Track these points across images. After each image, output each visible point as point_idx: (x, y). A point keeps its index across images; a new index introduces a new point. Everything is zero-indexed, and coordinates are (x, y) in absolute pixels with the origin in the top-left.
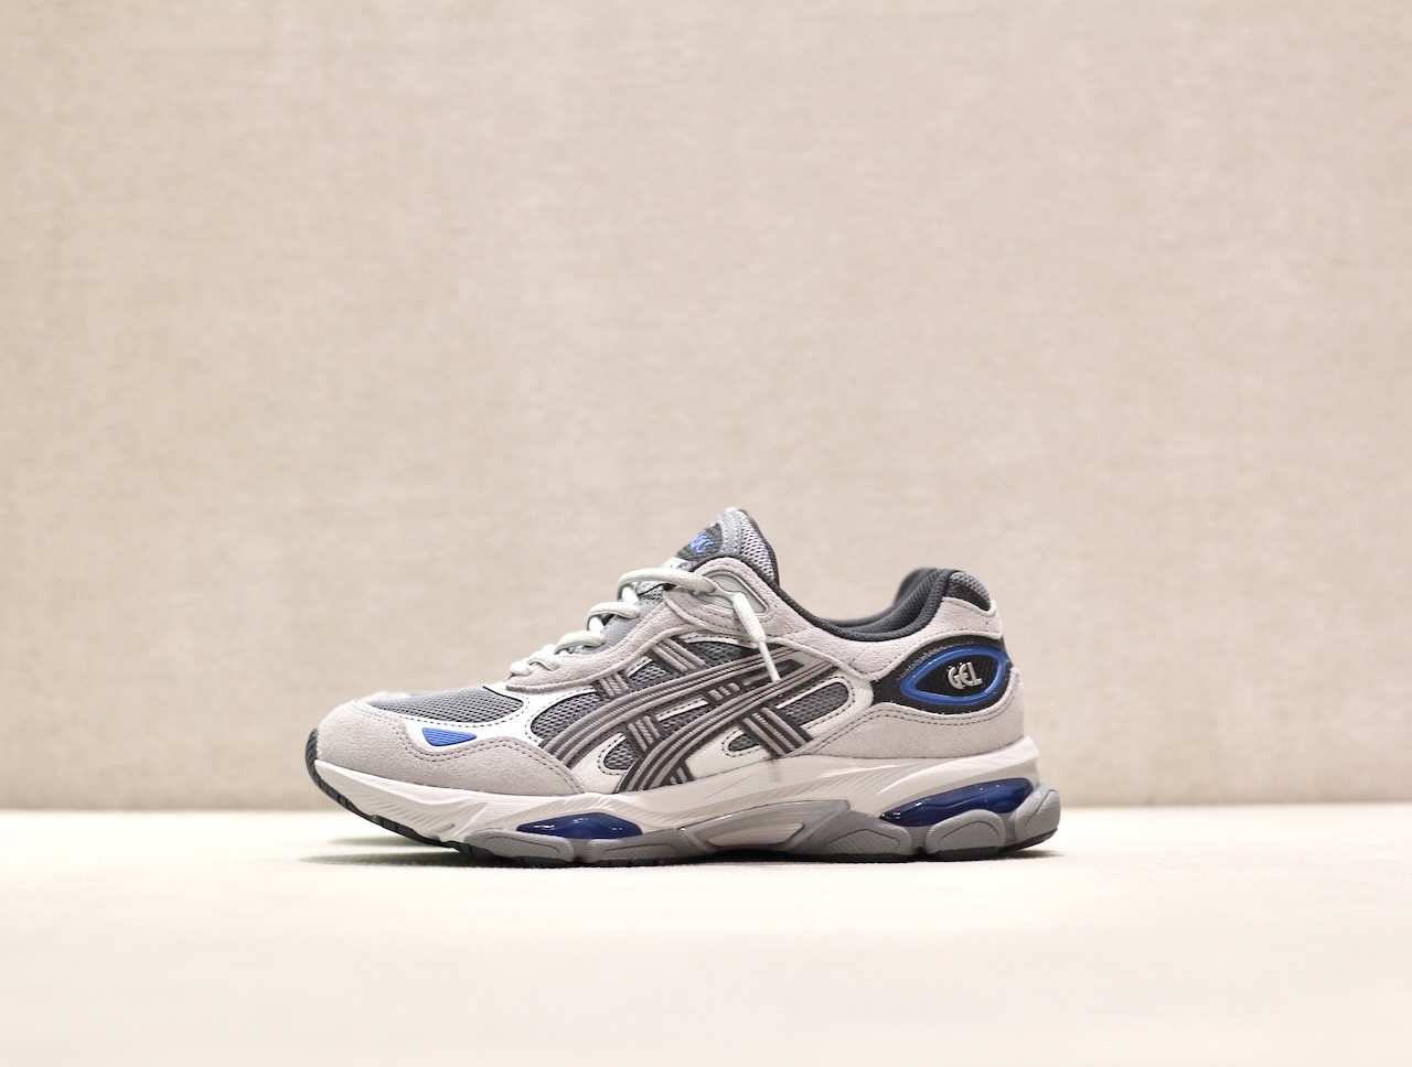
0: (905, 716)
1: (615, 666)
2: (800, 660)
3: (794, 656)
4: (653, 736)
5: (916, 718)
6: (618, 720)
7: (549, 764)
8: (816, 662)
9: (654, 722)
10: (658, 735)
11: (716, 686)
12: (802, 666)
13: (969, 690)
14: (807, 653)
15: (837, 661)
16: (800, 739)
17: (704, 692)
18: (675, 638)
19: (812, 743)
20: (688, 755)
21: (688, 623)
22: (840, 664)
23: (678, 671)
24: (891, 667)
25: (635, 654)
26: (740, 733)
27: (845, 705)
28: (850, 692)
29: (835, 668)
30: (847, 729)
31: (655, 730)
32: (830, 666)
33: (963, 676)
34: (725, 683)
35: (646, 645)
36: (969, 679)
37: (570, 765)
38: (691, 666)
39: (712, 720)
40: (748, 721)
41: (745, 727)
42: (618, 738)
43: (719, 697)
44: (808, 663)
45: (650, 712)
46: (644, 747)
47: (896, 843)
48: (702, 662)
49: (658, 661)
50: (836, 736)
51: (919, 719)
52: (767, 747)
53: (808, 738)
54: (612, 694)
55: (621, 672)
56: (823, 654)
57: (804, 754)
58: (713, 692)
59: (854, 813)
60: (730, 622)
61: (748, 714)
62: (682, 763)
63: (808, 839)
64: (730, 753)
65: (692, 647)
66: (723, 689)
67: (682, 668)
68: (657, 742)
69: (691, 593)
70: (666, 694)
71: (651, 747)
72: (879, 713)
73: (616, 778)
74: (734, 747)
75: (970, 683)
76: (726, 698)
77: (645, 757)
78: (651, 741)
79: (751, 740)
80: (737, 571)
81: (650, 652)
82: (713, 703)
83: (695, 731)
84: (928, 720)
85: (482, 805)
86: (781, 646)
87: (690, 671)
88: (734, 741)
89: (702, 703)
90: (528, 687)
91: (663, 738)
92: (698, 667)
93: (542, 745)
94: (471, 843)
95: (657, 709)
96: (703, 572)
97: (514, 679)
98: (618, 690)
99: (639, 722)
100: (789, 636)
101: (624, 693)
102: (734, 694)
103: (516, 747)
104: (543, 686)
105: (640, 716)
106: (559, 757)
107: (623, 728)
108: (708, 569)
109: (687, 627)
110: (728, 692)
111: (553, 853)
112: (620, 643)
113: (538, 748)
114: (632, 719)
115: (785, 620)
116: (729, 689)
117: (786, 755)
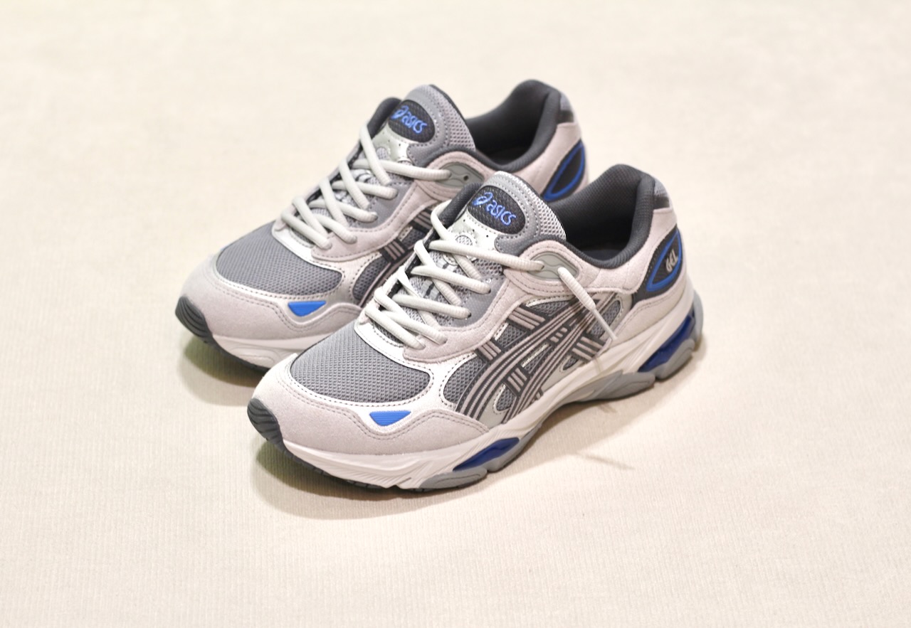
0: (650, 306)
1: (488, 337)
4: (523, 380)
6: (501, 376)
7: (467, 423)
8: (606, 295)
9: (522, 369)
10: (525, 378)
11: (553, 334)
12: (599, 301)
14: (603, 292)
15: (616, 290)
16: (600, 347)
17: (547, 340)
18: (522, 306)
19: (605, 346)
20: (542, 385)
21: (529, 293)
22: (619, 290)
23: (529, 330)
24: (643, 278)
25: (499, 324)
26: (569, 359)
27: (619, 314)
28: (622, 304)
29: (616, 294)
31: (523, 376)
32: (613, 294)
34: (558, 330)
35: (504, 316)
37: (478, 418)
38: (537, 324)
39: (555, 357)
40: (575, 350)
41: (571, 353)
42: (503, 388)
43: (556, 340)
44: (603, 298)
45: (518, 365)
46: (519, 389)
48: (542, 320)
49: (514, 325)
51: (656, 303)
52: (582, 359)
53: (603, 344)
54: (491, 358)
55: (492, 340)
56: (610, 289)
58: (553, 338)
59: (626, 375)
61: (575, 345)
62: (539, 390)
64: (563, 373)
65: (531, 310)
67: (532, 327)
68: (526, 383)
69: (528, 272)
70: (525, 349)
71: (523, 388)
72: (638, 311)
73: (503, 413)
74: (565, 368)
75: (674, 264)
76: (561, 340)
77: (520, 396)
78: (522, 384)
79: (574, 359)
80: (557, 251)
81: (508, 320)
82: (554, 346)
83: (546, 368)
84: (660, 302)
85: (428, 463)
87: (537, 328)
88: (566, 364)
89: (544, 347)
90: (427, 360)
91: (529, 380)
92: (542, 324)
93: (458, 410)
94: (424, 487)
95: (522, 361)
96: (532, 255)
97: (408, 351)
98: (495, 354)
99: (513, 375)
100: (590, 285)
101: (499, 355)
102: (565, 335)
103: (442, 415)
104: (440, 359)
105: (513, 370)
106: (472, 416)
107: (505, 380)
108: (536, 253)
109: (527, 297)
110: (560, 335)
111: (476, 478)
112: (485, 316)
113: (457, 413)
114: (509, 374)
115: (589, 275)
116: (562, 333)
117: (592, 359)
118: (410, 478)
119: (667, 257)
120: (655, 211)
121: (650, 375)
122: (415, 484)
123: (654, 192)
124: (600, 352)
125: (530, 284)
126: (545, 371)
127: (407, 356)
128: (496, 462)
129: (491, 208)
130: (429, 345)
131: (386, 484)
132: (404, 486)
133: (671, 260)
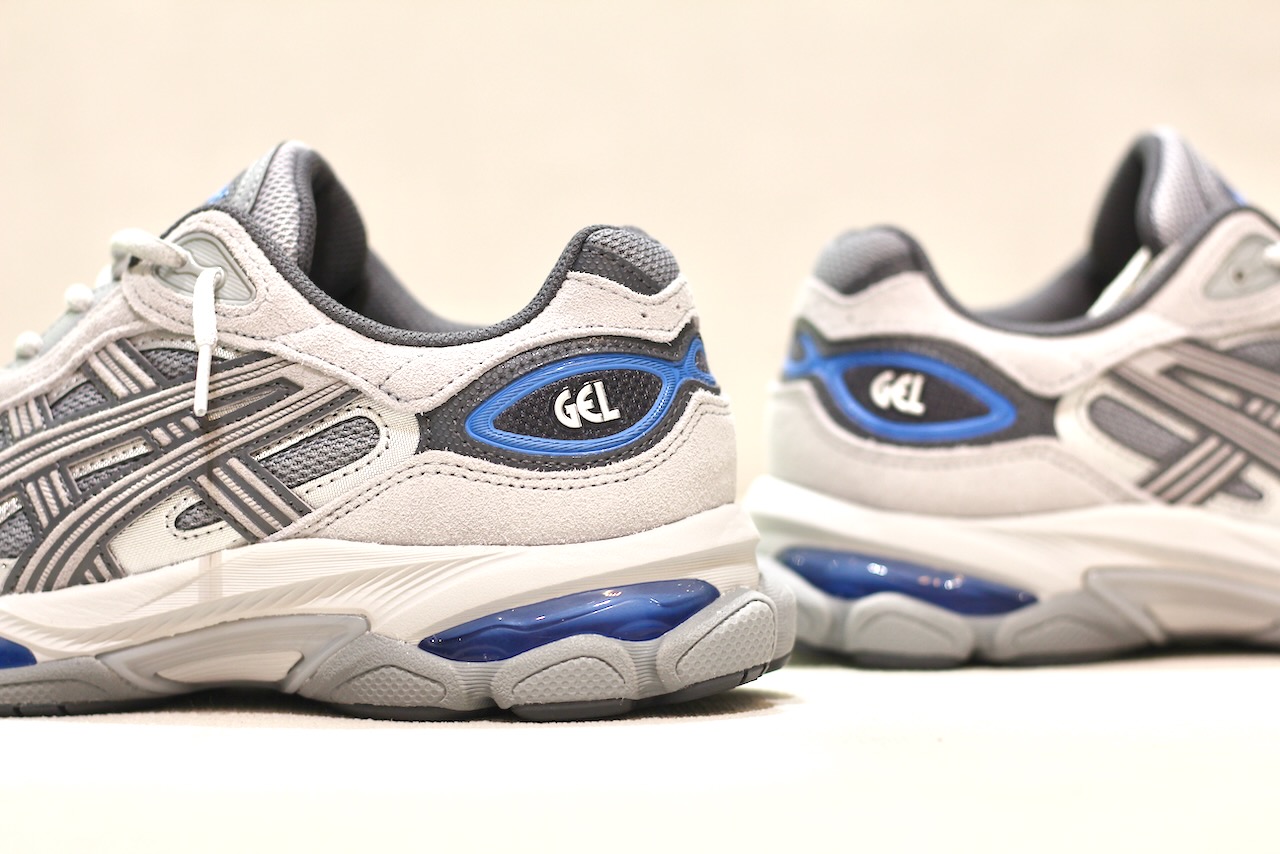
0: (468, 474)
2: (298, 380)
3: (286, 372)
4: (59, 502)
5: (487, 477)
6: (17, 476)
8: (322, 382)
9: (65, 479)
10: (66, 502)
11: (162, 422)
12: (300, 388)
13: (588, 429)
14: (309, 368)
15: (357, 381)
16: (288, 511)
17: (143, 432)
18: (120, 343)
19: (309, 517)
20: (109, 534)
21: (143, 320)
22: (364, 386)
23: (115, 396)
24: (451, 390)
25: (63, 369)
26: (194, 500)
27: (374, 453)
28: (383, 431)
29: (355, 392)
30: (370, 494)
31: (63, 494)
32: (347, 388)
33: (583, 405)
34: (176, 418)
35: (78, 355)
36: (596, 409)
38: (135, 389)
39: (150, 479)
40: (204, 481)
41: (199, 490)
42: (12, 505)
43: (165, 439)
44: (310, 383)
45: (63, 465)
46: (44, 520)
47: (442, 690)
48: (149, 382)
49: (94, 380)
50: (349, 506)
51: (493, 479)
52: (234, 523)
53: (303, 511)
54: (17, 433)
56: (336, 370)
57: (297, 536)
58: (158, 433)
59: (378, 636)
61: (205, 470)
62: (102, 548)
63: (311, 677)
64: (178, 532)
65: (143, 358)
66: (172, 427)
67: (122, 392)
68: (65, 513)
69: (157, 270)
71: (54, 522)
72: (424, 468)
74: (184, 523)
75: (595, 418)
76: (176, 442)
77: (44, 537)
78: (55, 511)
79: (209, 512)
81: (83, 365)
82: (157, 450)
83: (122, 497)
84: (508, 481)
86: (267, 355)
87: (131, 397)
88: (185, 514)
89: (142, 449)
91: (74, 507)
92: (145, 392)
95: (73, 458)
98: (27, 428)
99: (42, 482)
100: (284, 339)
101: (34, 432)
102: (189, 436)
105: (46, 472)
107: (19, 488)
110: (179, 433)
114: (34, 477)
115: (280, 312)
116: (183, 427)
117: (268, 538)
120: (570, 274)
124: (293, 529)
125: (147, 297)
126: (116, 500)
133: (585, 404)
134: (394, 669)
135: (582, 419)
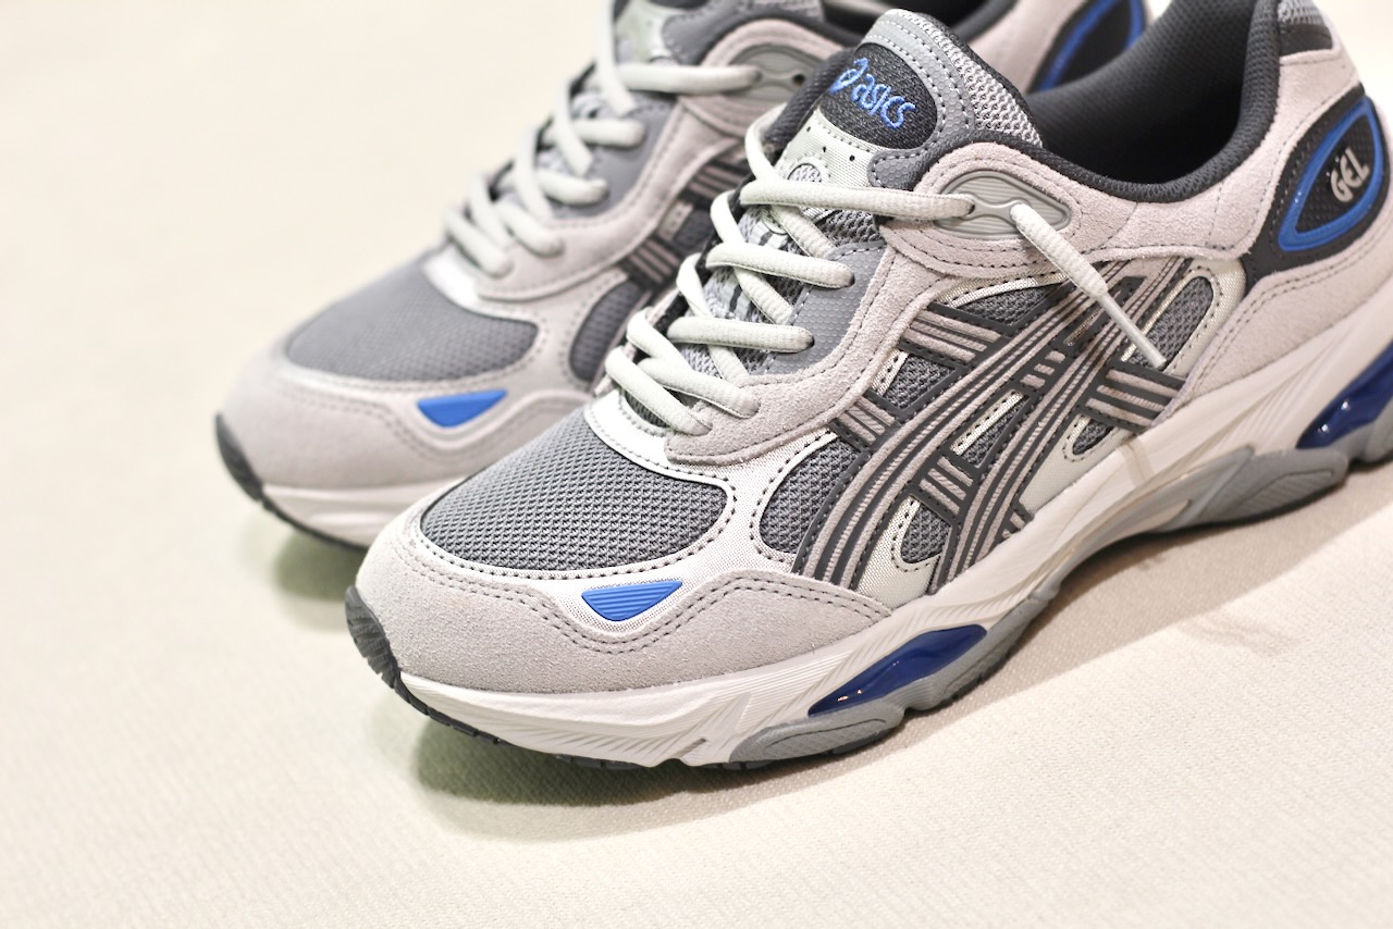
0: (1298, 284)
1: (858, 388)
2: (1141, 273)
3: (1128, 271)
4: (961, 485)
5: (1311, 279)
6: (902, 480)
7: (824, 597)
8: (1162, 265)
9: (956, 460)
10: (969, 482)
11: (1028, 368)
12: (1144, 279)
13: (1358, 195)
14: (1145, 259)
15: (1187, 251)
16: (1168, 391)
17: (1015, 384)
18: (933, 307)
19: (1184, 389)
20: (1020, 491)
21: (947, 276)
22: (1196, 252)
23: (963, 363)
24: (1261, 219)
25: (880, 355)
26: (1085, 425)
27: (1212, 307)
28: (1214, 283)
29: (1188, 261)
30: (1228, 343)
31: (962, 476)
32: (1182, 260)
33: (1347, 177)
34: (1040, 358)
35: (893, 335)
36: (1355, 175)
37: (854, 585)
38: (981, 347)
39: (1042, 424)
40: (1093, 403)
41: (1089, 413)
42: (911, 507)
43: (1038, 383)
44: (1151, 271)
45: (944, 450)
46: (955, 508)
48: (993, 335)
49: (920, 354)
51: (1316, 278)
52: (1124, 425)
53: (1177, 384)
54: (871, 438)
55: (869, 394)
56: (1165, 250)
57: (1177, 409)
58: (1030, 379)
59: (1263, 458)
60: (1020, 257)
61: (1091, 392)
62: (1016, 507)
64: (1076, 458)
65: (966, 313)
66: (1041, 369)
67: (969, 356)
68: (971, 492)
69: (935, 224)
70: (958, 410)
71: (965, 505)
72: (1263, 299)
73: (924, 570)
74: (1080, 448)
75: (1357, 182)
76: (1051, 381)
77: (961, 523)
78: (961, 495)
79: (1100, 427)
80: (1001, 165)
81: (903, 343)
82: (1032, 397)
83: (1023, 453)
84: (1325, 274)
85: (741, 699)
86: (1106, 264)
87: (981, 357)
88: (1080, 438)
89: (1013, 399)
90: (717, 458)
91: (979, 483)
92: (992, 347)
93: (799, 567)
94: (743, 759)
95: (951, 438)
96: (941, 182)
97: (676, 440)
98: (880, 430)
99: (933, 473)
100: (1113, 242)
101: (890, 430)
102: (1061, 369)
103: (759, 584)
104: (747, 453)
105: (931, 462)
106: (836, 580)
107: (912, 489)
108: (949, 175)
109: (947, 284)
110: (1049, 371)
111: (876, 728)
112: (844, 341)
113: (796, 576)
114: (922, 472)
115: (1100, 219)
116: (1050, 363)
117: (1153, 423)
118: (703, 741)
119: (1332, 165)
120: (1284, 59)
121: (1335, 455)
122: (717, 753)
123: (1276, 15)
124: (1174, 404)
125: (944, 252)
126: (1019, 458)
127: (673, 454)
128: (930, 685)
129: (862, 91)
130: (719, 421)
131: (650, 759)
132: (694, 759)
133: (1347, 174)
134: (1288, 478)
135: (1351, 189)
